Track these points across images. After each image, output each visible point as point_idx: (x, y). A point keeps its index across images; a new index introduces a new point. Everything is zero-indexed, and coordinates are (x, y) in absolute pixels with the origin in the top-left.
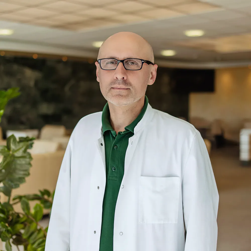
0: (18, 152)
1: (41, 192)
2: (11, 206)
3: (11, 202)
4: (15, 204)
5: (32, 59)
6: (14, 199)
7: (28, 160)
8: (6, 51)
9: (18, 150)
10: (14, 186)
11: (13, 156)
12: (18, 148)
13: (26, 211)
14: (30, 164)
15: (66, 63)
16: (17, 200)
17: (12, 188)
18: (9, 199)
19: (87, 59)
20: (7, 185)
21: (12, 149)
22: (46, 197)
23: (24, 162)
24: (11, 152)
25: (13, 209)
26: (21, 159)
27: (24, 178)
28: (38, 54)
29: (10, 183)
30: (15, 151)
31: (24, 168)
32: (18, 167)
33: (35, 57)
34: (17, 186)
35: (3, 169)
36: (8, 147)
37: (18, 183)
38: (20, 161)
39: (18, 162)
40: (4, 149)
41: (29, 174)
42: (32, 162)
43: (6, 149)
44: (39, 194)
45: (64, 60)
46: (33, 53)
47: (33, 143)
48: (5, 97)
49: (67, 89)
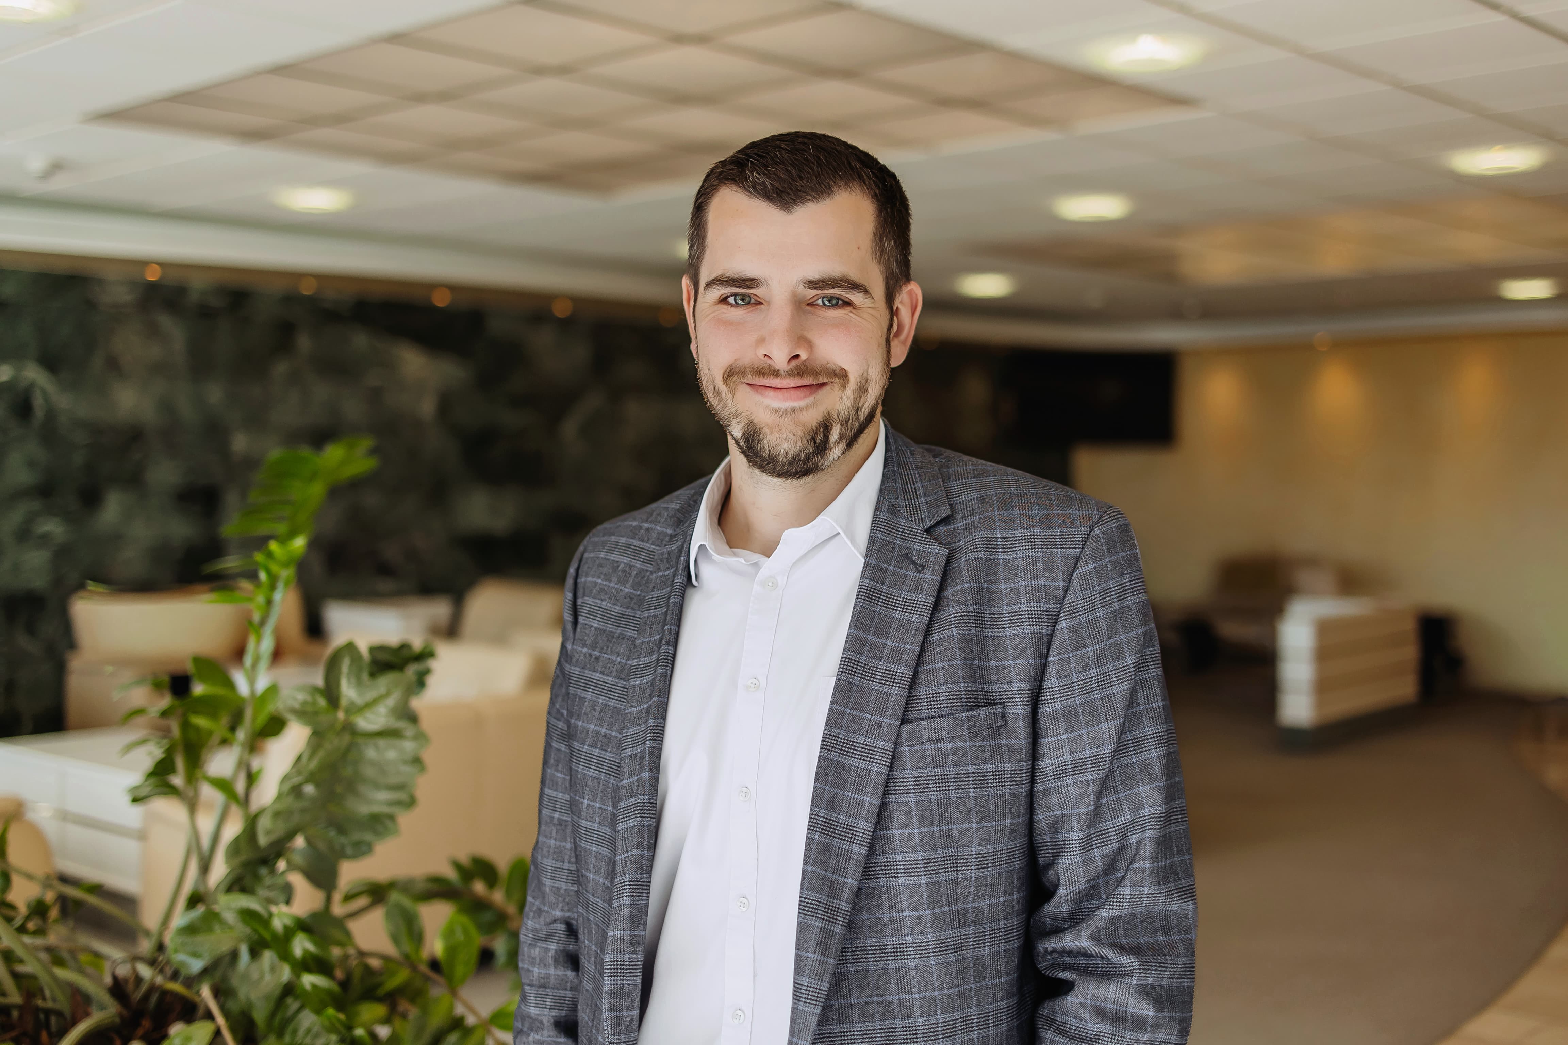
0: (369, 715)
1: (457, 866)
2: (340, 923)
3: (338, 909)
4: (354, 915)
5: (430, 310)
6: (349, 898)
7: (409, 746)
8: (323, 278)
9: (369, 705)
10: (349, 851)
11: (349, 728)
12: (370, 695)
13: (408, 947)
14: (417, 761)
15: (566, 324)
16: (362, 901)
17: (341, 854)
18: (329, 899)
19: (652, 309)
20: (322, 846)
21: (344, 702)
22: (479, 887)
23: (391, 755)
24: (341, 715)
25: (347, 938)
26: (382, 742)
27: (392, 817)
28: (454, 288)
29: (332, 833)
30: (355, 709)
31: (393, 780)
32: (369, 772)
33: (441, 300)
34: (362, 850)
35: (307, 781)
36: (331, 693)
37: (368, 837)
38: (377, 747)
39: (371, 753)
40: (314, 703)
41: (411, 803)
42: (427, 756)
43: (322, 702)
44: (451, 874)
45: (561, 310)
46: (432, 286)
47: (427, 672)
48: (313, 476)
49: (570, 428)
